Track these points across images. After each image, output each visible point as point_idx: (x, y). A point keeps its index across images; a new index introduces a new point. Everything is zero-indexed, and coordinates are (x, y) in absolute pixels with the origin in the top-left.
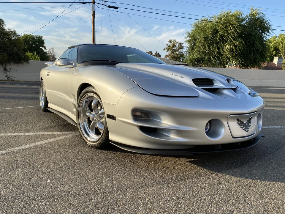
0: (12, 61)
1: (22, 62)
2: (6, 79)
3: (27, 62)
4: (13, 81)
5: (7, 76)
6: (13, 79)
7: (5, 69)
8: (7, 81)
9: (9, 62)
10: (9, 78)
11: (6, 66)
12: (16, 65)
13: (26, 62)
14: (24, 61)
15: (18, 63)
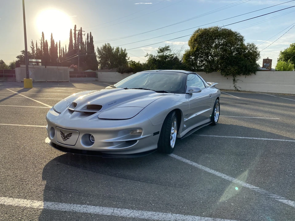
0: (242, 73)
1: (250, 73)
2: (234, 88)
3: (255, 73)
4: (239, 91)
5: (234, 86)
6: (239, 89)
7: (234, 80)
8: (233, 91)
9: (239, 73)
10: (236, 88)
11: (235, 78)
12: (244, 76)
13: (253, 73)
14: (252, 72)
15: (247, 74)
